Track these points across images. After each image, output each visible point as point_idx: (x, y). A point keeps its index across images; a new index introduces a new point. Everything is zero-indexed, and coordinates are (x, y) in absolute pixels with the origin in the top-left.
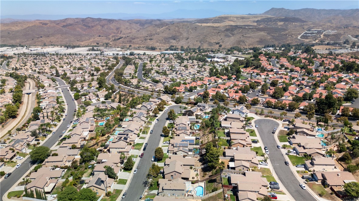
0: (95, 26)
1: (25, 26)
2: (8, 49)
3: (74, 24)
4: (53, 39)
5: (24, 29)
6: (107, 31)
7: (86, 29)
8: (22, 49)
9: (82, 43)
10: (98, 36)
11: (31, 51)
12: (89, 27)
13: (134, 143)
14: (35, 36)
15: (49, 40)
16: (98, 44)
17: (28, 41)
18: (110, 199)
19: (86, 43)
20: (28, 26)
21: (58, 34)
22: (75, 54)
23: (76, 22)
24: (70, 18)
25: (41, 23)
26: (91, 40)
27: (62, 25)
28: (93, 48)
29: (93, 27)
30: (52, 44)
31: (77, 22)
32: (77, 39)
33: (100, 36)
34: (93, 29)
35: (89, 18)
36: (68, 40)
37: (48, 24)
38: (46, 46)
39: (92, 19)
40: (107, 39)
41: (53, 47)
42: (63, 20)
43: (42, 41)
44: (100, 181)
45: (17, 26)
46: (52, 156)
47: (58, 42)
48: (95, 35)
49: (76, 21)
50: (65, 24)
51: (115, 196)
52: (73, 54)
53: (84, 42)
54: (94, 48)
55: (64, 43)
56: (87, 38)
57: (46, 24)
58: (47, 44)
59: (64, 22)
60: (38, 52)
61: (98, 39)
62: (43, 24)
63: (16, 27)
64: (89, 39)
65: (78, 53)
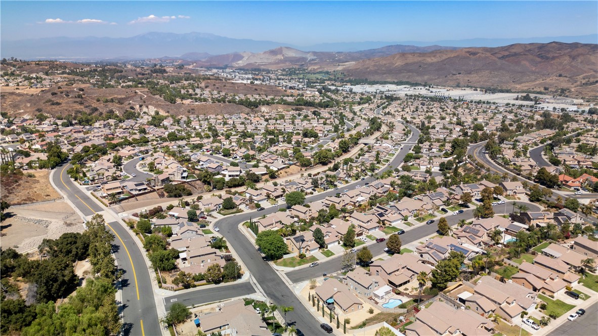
0: (557, 57)
1: (445, 57)
2: (405, 88)
3: (522, 54)
4: (474, 77)
5: (441, 61)
6: (579, 67)
7: (540, 62)
8: (421, 89)
9: (518, 86)
10: (558, 75)
11: (432, 92)
12: (547, 58)
13: (390, 225)
14: (452, 72)
15: (468, 79)
16: (546, 89)
17: (438, 78)
18: (299, 261)
19: (526, 86)
20: (449, 56)
21: (487, 70)
22: (487, 102)
23: (526, 51)
24: (520, 44)
25: (469, 52)
26: (537, 82)
27: (501, 56)
28: (528, 95)
29: (553, 58)
30: (470, 84)
31: (530, 50)
32: (514, 79)
33: (560, 76)
34: (552, 62)
35: (554, 42)
36: (497, 79)
37: (478, 53)
38: (459, 87)
39: (560, 44)
40: (570, 82)
41: (465, 90)
42: (506, 46)
43: (457, 79)
44: (302, 238)
45: (434, 56)
46: (304, 206)
47: (479, 82)
48: (552, 74)
49: (529, 47)
50: (507, 53)
51: (306, 261)
52: (484, 103)
53: (523, 84)
54: (530, 95)
55: (488, 84)
56: (533, 77)
57: (474, 54)
58: (462, 84)
59: (506, 50)
60: (436, 94)
61: (551, 81)
62: (470, 55)
63: (433, 58)
64: (536, 80)
65: (492, 102)
